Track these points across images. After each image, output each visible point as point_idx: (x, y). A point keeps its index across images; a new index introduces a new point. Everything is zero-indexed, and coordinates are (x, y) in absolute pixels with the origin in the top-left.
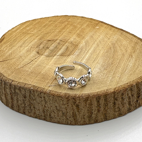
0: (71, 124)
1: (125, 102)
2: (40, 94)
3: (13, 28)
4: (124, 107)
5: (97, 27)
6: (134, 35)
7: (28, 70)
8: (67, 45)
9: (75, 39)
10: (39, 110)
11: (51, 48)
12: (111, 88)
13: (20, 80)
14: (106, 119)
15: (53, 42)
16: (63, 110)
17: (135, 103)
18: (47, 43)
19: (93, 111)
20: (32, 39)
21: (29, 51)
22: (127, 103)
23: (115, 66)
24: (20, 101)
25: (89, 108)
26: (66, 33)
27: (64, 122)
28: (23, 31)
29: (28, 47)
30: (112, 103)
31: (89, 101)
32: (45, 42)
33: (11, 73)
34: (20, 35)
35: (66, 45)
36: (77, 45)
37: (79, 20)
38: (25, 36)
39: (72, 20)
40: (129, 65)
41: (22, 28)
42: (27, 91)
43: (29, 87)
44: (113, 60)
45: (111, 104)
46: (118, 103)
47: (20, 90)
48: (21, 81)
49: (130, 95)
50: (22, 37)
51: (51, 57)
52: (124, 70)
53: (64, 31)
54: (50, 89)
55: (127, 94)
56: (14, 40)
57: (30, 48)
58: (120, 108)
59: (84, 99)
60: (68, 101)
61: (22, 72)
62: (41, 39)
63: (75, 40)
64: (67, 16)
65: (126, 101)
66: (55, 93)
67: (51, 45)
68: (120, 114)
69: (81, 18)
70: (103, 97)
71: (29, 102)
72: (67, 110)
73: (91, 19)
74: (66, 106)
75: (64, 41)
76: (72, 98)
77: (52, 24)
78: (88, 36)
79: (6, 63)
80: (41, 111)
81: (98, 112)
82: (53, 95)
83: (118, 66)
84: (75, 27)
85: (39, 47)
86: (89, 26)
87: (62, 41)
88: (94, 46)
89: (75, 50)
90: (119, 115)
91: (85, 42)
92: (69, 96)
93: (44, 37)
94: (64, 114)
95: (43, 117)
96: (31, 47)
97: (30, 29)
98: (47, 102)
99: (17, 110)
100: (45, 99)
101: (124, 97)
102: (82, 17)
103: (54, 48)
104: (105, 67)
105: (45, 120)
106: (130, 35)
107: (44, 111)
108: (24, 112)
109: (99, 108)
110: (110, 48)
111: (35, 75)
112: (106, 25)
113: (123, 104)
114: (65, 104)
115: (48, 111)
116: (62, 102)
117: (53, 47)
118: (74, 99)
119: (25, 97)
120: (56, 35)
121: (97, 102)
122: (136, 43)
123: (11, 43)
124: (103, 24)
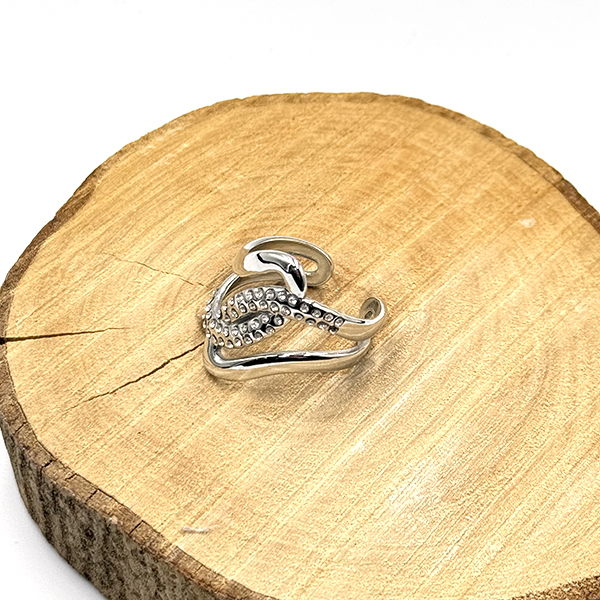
2: (142, 552)
3: (146, 138)
7: (129, 411)
9: (392, 275)
10: (136, 594)
13: (80, 463)
20: (205, 229)
21: (168, 302)
23: (498, 488)
24: (74, 538)
26: (366, 228)
29: (172, 278)
33: (59, 415)
34: (162, 192)
37: (460, 153)
38: (182, 205)
39: (427, 142)
40: (563, 499)
41: (185, 145)
42: (95, 521)
43: (104, 512)
44: (507, 453)
47: (74, 508)
48: (83, 471)
50: (169, 206)
52: (529, 526)
53: (364, 207)
54: (183, 544)
56: (131, 214)
57: (180, 282)
61: (103, 420)
62: (243, 237)
63: (388, 284)
64: (418, 104)
66: (193, 571)
71: (102, 556)
73: (525, 155)
75: (338, 279)
77: (329, 146)
78: (456, 271)
79: (56, 351)
82: (185, 578)
83: (512, 492)
84: (426, 196)
86: (494, 204)
88: (462, 341)
91: (429, 308)
93: (262, 227)
96: (187, 281)
97: (219, 162)
100: (156, 576)
102: (487, 132)
110: (527, 376)
111: (150, 453)
119: (90, 535)
120: (320, 230)
123: (109, 229)
124: (566, 202)
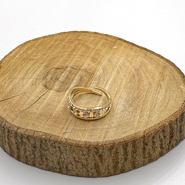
0: (92, 177)
1: (156, 145)
2: (54, 143)
3: (10, 53)
4: (155, 151)
5: (115, 47)
6: (160, 55)
7: (35, 111)
8: (80, 75)
9: (89, 65)
10: (52, 161)
11: (61, 79)
12: (139, 132)
13: (27, 127)
14: (134, 167)
15: (63, 70)
16: (82, 161)
17: (168, 145)
18: (56, 73)
19: (120, 160)
20: (36, 67)
21: (34, 84)
22: (159, 146)
23: (141, 100)
24: (29, 151)
25: (114, 158)
26: (77, 57)
27: (84, 175)
28: (24, 56)
29: (32, 79)
30: (141, 149)
31: (114, 150)
32: (53, 71)
33: (16, 117)
34: (20, 62)
35: (79, 73)
36: (92, 73)
37: (92, 38)
38: (27, 64)
39: (82, 38)
40: (158, 98)
41: (22, 52)
42: (37, 140)
43: (40, 136)
44: (139, 93)
45: (140, 151)
46: (148, 148)
47: (29, 140)
48: (29, 128)
49: (162, 137)
50: (23, 65)
51: (63, 91)
52: (153, 106)
53: (74, 53)
54: (66, 136)
55: (158, 137)
56: (14, 69)
57: (35, 80)
58: (151, 153)
59: (108, 148)
60: (89, 151)
61: (29, 115)
62: (47, 67)
63: (89, 67)
64: (76, 32)
65: (158, 144)
66: (72, 142)
67: (61, 74)
68: (151, 160)
69: (94, 34)
70: (131, 143)
71: (40, 153)
72: (87, 161)
73: (107, 35)
74: (87, 156)
75: (76, 69)
76: (94, 147)
77: (59, 44)
78: (104, 60)
79: (7, 103)
80: (55, 162)
81: (125, 161)
82: (70, 145)
83: (145, 100)
84: (88, 48)
85: (46, 78)
86: (105, 46)
87: (73, 68)
88: (114, 73)
89: (91, 81)
90: (149, 161)
91: (102, 69)
92: (90, 146)
93: (51, 63)
94: (84, 166)
95: (58, 170)
96: (37, 79)
97: (32, 53)
98: (63, 153)
99: (25, 161)
100: (60, 150)
101: (155, 140)
102: (96, 33)
103: (65, 79)
104: (130, 102)
105: (60, 172)
106: (156, 56)
107: (59, 163)
108: (34, 164)
109: (126, 156)
110: (134, 76)
111: (46, 119)
112: (125, 44)
113: (154, 149)
114: (85, 154)
115: (64, 163)
116: (81, 153)
117: (63, 77)
118: (96, 148)
119: (35, 147)
120: (66, 60)
121: (124, 150)
122: (165, 67)
123: (10, 73)
124: (122, 42)
